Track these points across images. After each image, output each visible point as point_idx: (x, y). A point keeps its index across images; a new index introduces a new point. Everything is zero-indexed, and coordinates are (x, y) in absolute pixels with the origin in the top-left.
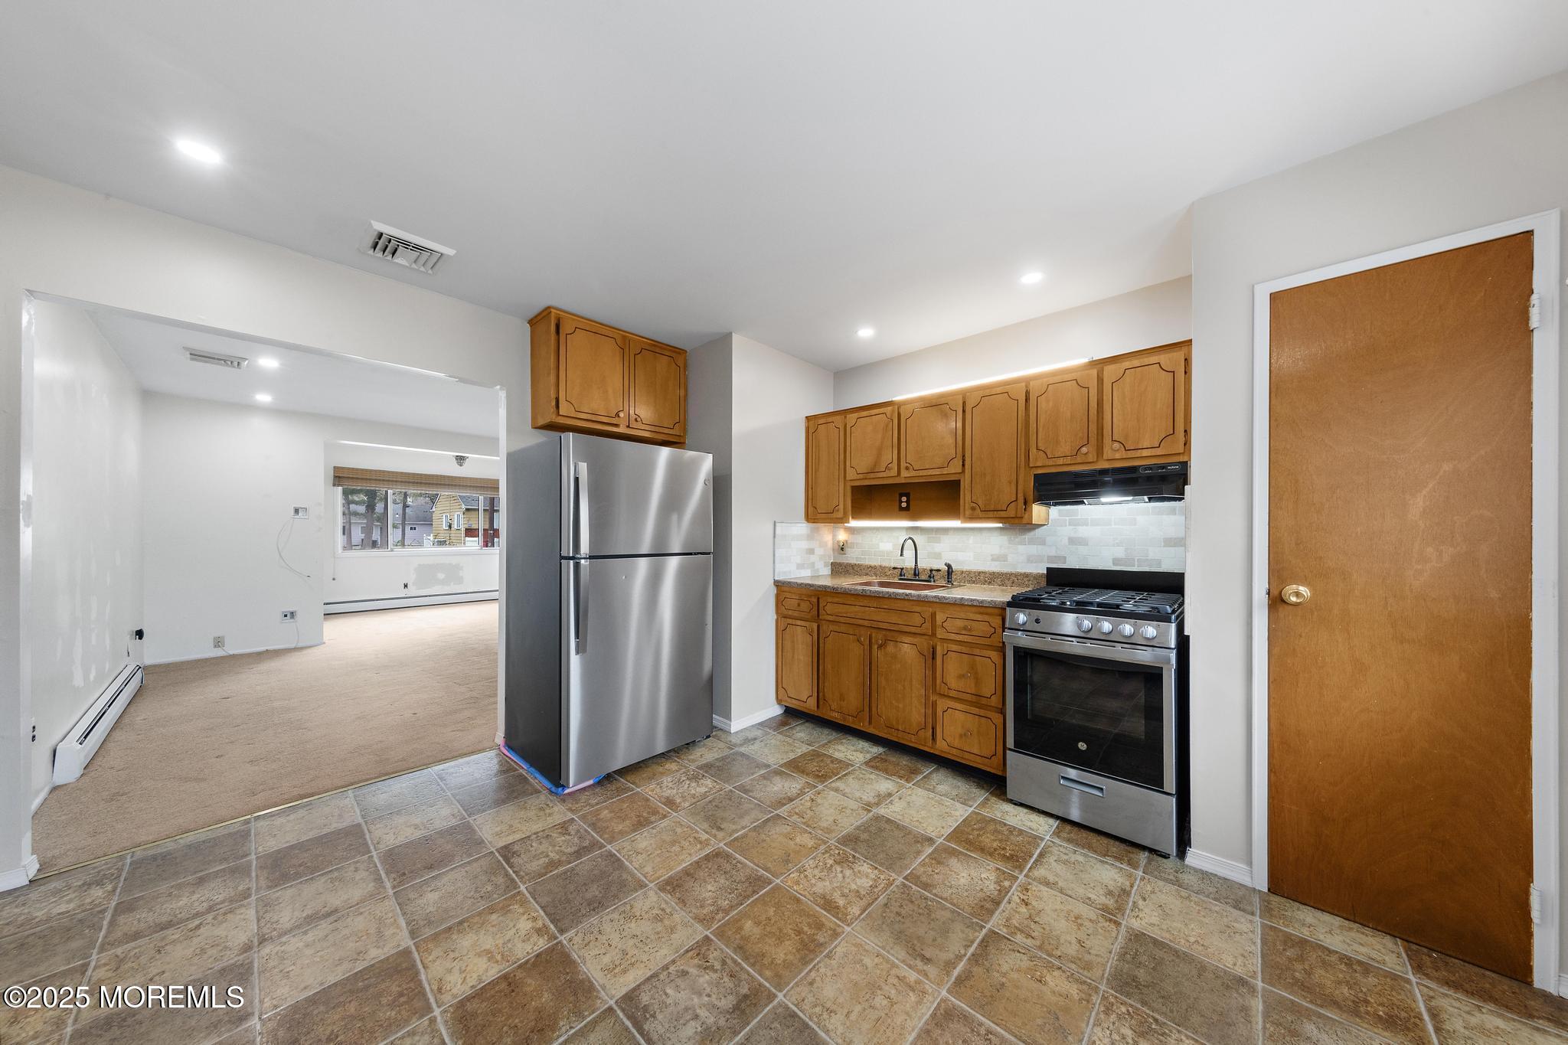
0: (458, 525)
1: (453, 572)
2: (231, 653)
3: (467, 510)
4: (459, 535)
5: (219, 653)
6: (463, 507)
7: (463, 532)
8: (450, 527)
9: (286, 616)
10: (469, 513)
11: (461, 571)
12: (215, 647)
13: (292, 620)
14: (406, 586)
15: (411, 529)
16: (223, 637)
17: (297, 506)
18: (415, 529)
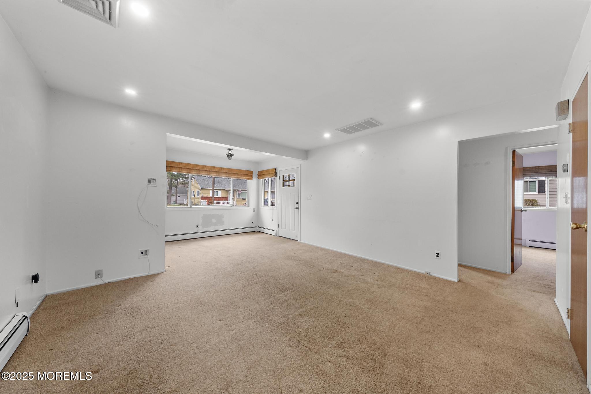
0: (198, 195)
1: (220, 219)
2: (107, 281)
3: (202, 189)
4: (198, 199)
5: (99, 282)
6: (200, 188)
7: (200, 198)
8: (195, 196)
9: (142, 253)
10: (203, 190)
12: (96, 277)
13: (146, 256)
14: (197, 226)
15: (178, 197)
16: (102, 271)
17: (150, 177)
18: (179, 197)
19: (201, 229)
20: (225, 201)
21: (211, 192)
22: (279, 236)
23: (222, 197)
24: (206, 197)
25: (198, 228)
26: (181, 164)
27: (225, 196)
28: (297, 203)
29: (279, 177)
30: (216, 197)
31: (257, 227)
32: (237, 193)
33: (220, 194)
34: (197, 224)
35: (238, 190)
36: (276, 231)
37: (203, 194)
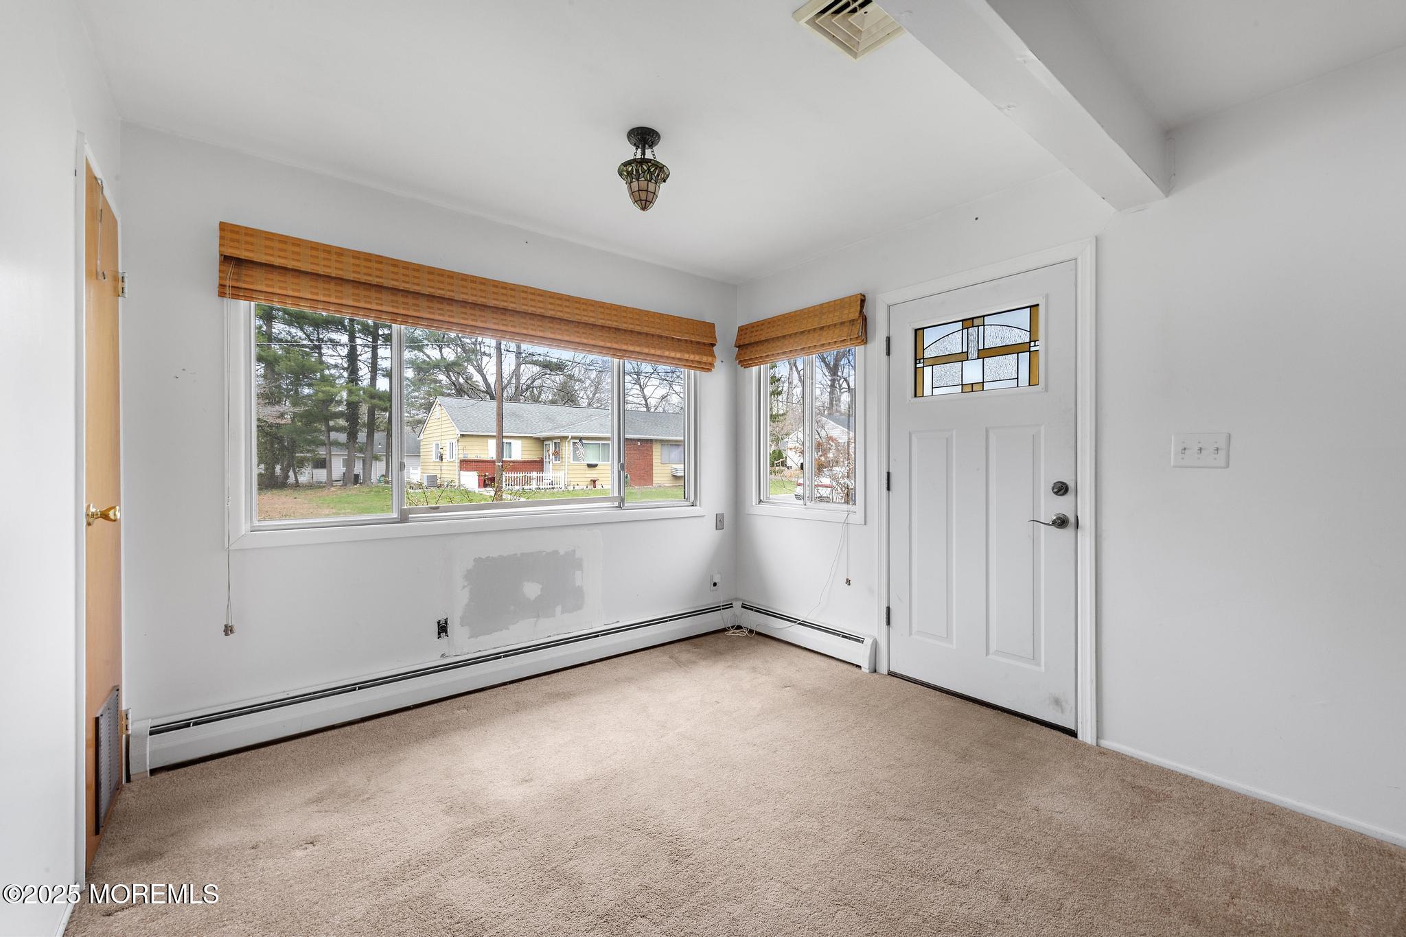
3: (462, 436)
8: (441, 458)
11: (578, 573)
14: (443, 629)
19: (462, 643)
20: (534, 474)
21: (492, 444)
22: (892, 674)
23: (524, 462)
24: (475, 461)
25: (444, 639)
26: (334, 257)
27: (532, 456)
28: (1061, 489)
29: (888, 339)
30: (507, 462)
31: (737, 605)
32: (569, 446)
33: (518, 451)
34: (442, 617)
35: (573, 438)
36: (868, 642)
37: (468, 452)
